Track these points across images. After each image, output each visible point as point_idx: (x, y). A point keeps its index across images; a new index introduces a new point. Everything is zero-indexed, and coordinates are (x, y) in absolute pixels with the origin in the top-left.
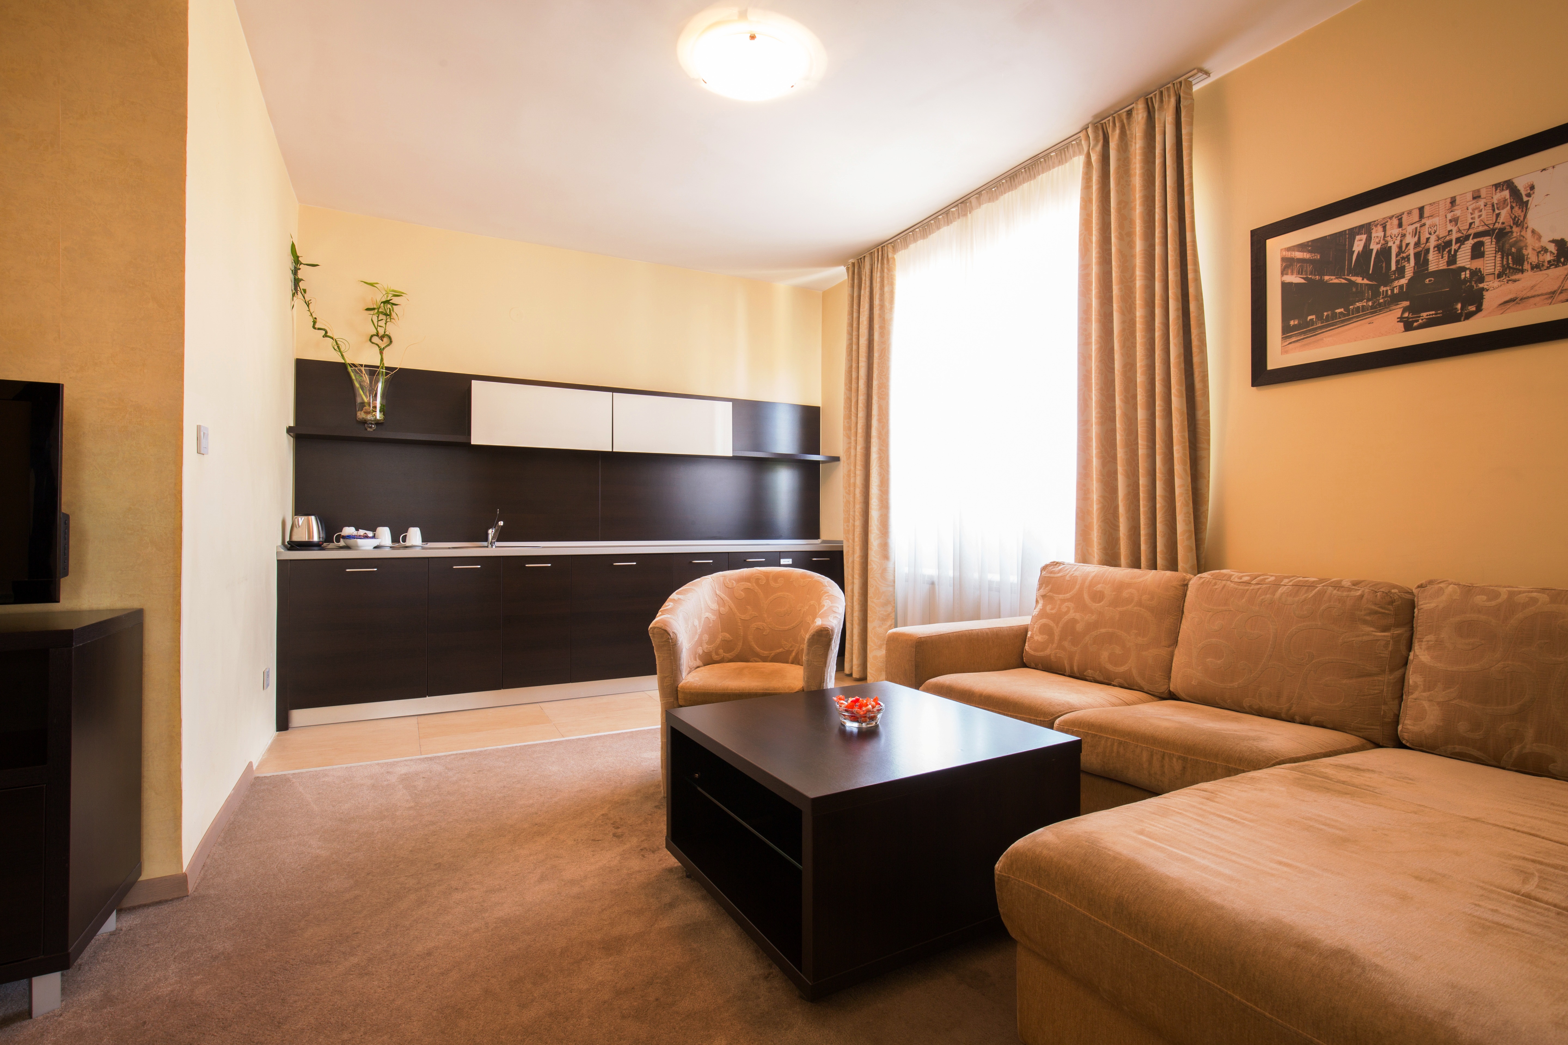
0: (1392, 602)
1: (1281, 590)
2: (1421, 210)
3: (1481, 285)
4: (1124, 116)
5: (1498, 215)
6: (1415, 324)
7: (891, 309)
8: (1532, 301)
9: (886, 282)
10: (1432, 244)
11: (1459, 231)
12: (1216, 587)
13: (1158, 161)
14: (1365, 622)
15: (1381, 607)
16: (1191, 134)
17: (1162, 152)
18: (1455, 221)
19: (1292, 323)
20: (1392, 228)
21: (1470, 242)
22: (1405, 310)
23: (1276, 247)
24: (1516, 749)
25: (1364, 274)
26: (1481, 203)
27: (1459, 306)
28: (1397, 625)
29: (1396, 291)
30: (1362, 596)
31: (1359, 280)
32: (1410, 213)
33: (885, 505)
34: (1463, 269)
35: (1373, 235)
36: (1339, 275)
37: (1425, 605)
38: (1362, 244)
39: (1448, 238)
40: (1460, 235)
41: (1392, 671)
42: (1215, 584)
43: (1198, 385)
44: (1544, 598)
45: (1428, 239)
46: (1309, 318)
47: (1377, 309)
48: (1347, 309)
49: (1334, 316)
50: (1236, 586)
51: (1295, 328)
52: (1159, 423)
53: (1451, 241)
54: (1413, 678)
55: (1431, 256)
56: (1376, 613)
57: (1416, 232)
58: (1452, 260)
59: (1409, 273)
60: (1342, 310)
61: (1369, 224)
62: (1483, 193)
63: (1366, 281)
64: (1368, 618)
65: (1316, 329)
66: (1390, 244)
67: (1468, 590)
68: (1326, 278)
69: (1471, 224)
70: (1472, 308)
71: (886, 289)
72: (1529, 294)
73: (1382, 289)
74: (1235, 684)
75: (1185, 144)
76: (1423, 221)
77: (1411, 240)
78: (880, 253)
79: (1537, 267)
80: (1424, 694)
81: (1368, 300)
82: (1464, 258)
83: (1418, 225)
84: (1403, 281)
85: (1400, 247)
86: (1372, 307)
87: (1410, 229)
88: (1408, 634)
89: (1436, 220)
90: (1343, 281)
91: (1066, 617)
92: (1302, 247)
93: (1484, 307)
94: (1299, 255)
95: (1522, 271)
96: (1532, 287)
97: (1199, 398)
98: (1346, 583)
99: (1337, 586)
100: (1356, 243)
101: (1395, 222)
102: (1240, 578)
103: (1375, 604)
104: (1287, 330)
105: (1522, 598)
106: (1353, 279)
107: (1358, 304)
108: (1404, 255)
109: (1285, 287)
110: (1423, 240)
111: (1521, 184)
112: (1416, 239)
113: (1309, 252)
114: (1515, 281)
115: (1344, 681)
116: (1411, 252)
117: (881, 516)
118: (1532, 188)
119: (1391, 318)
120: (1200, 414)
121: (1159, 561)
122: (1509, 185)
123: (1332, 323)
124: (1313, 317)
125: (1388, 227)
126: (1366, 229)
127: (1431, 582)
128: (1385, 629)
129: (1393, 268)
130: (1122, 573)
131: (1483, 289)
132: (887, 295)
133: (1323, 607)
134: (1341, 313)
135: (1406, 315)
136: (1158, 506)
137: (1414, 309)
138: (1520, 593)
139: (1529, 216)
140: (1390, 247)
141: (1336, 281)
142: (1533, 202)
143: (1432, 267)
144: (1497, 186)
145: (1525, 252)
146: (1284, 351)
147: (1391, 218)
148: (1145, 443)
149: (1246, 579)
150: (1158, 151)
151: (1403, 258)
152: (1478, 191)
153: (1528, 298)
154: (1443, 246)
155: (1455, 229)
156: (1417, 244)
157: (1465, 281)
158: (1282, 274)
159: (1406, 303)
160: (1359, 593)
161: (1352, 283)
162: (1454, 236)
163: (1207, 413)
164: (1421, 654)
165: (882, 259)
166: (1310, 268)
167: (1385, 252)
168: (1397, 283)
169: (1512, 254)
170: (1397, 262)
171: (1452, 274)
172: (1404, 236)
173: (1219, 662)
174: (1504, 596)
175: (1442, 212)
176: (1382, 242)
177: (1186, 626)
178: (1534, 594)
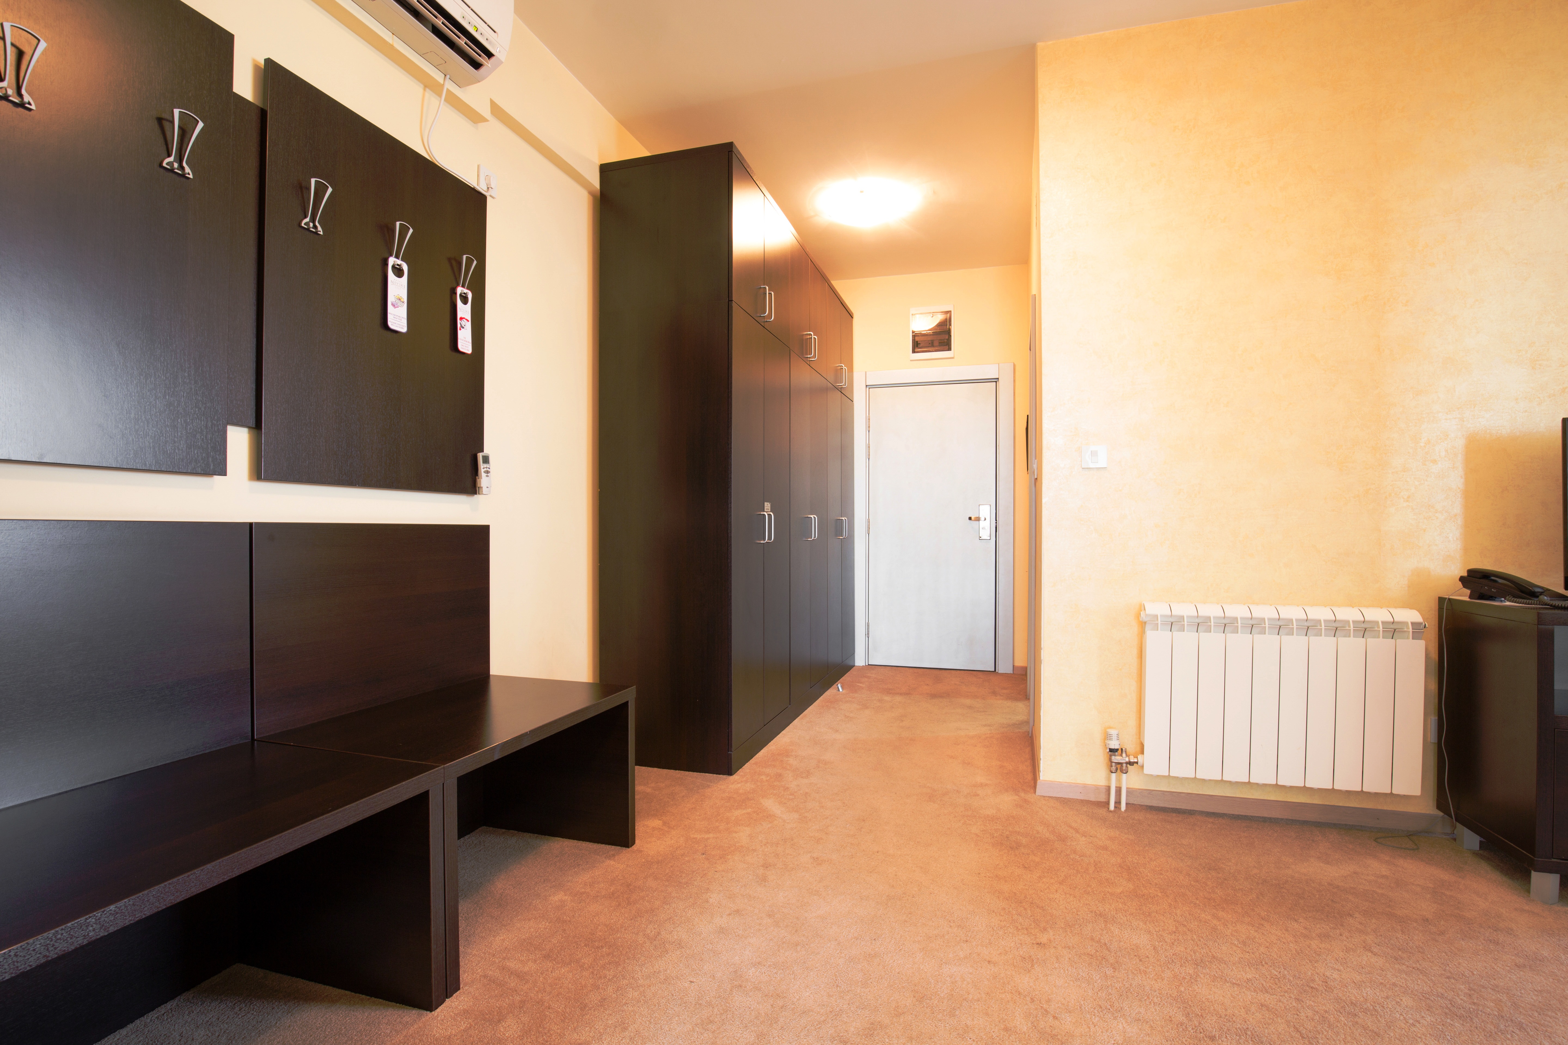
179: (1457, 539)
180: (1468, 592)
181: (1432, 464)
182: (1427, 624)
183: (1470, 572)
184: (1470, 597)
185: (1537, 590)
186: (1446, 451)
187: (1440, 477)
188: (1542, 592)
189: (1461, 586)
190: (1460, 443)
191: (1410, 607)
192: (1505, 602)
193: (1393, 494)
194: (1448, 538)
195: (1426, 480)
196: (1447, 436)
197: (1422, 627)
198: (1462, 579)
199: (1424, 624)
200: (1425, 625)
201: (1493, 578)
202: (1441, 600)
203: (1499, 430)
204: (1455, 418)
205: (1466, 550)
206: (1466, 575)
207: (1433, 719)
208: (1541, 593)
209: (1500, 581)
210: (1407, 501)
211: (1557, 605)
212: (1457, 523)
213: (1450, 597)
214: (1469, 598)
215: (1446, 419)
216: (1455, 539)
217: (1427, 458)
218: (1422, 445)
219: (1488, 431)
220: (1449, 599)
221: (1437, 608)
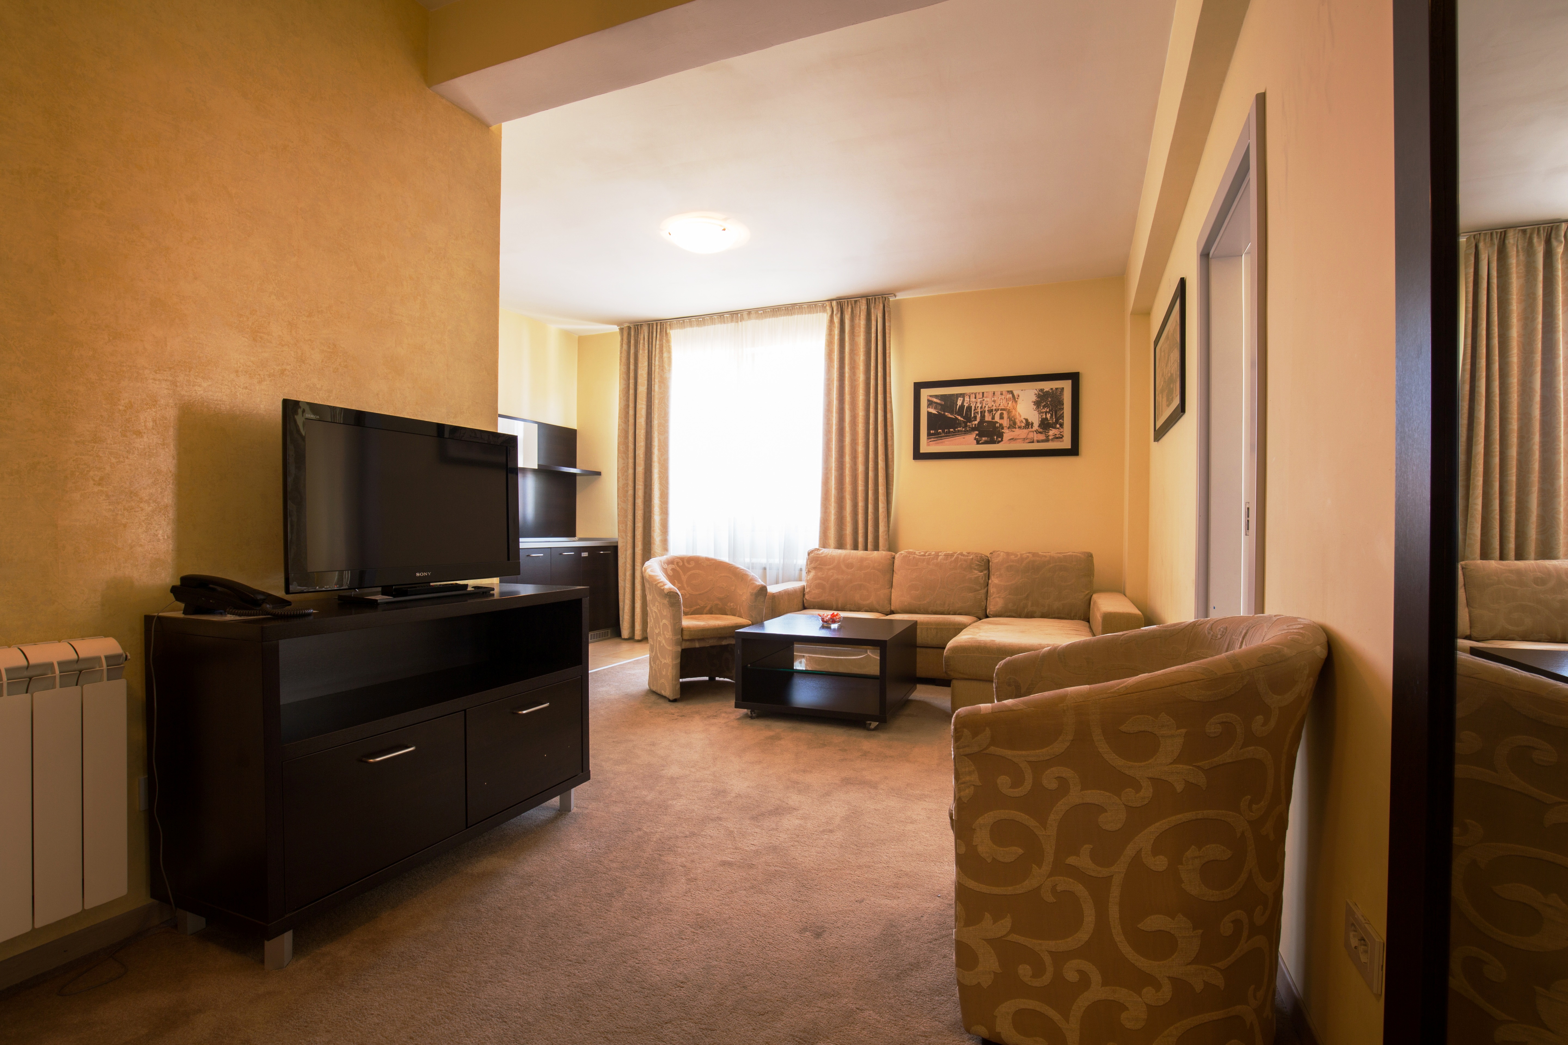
0: (983, 560)
1: (940, 558)
2: (983, 393)
3: (1003, 431)
4: (853, 302)
5: (1008, 403)
6: (980, 442)
7: (670, 370)
8: (1018, 440)
9: (664, 349)
10: (987, 409)
11: (996, 406)
12: (910, 558)
13: (873, 335)
14: (975, 569)
15: (980, 563)
16: (890, 327)
17: (876, 331)
18: (994, 401)
19: (931, 432)
20: (972, 398)
21: (999, 412)
22: (977, 435)
23: (925, 393)
24: (1026, 610)
25: (961, 415)
26: (1003, 397)
27: (995, 437)
28: (985, 570)
29: (973, 426)
30: (972, 559)
31: (959, 418)
32: (979, 393)
33: (665, 512)
34: (997, 422)
35: (965, 399)
36: (952, 413)
37: (994, 561)
38: (961, 401)
39: (992, 408)
40: (996, 408)
41: (984, 588)
42: (910, 556)
43: (890, 456)
44: (1030, 555)
45: (985, 406)
46: (939, 431)
47: (966, 432)
48: (954, 430)
49: (949, 432)
50: (919, 557)
51: (933, 434)
52: (871, 474)
53: (993, 409)
54: (992, 590)
55: (986, 414)
56: (978, 565)
57: (981, 403)
58: (993, 418)
59: (978, 420)
60: (953, 430)
61: (964, 394)
62: (1004, 393)
63: (962, 419)
64: (976, 567)
65: (942, 437)
66: (972, 405)
67: (1008, 554)
68: (946, 414)
69: (1000, 404)
70: (1000, 439)
71: (665, 355)
72: (1017, 438)
73: (968, 424)
74: (925, 602)
75: (887, 331)
76: (984, 398)
77: (979, 405)
78: (659, 327)
79: (1020, 427)
80: (997, 595)
81: (963, 428)
82: (997, 419)
83: (982, 399)
84: (976, 422)
85: (975, 407)
86: (964, 431)
87: (979, 400)
88: (988, 573)
89: (988, 399)
90: (953, 417)
91: (832, 578)
92: (936, 396)
93: (1003, 439)
94: (935, 400)
95: (1015, 428)
96: (1019, 435)
97: (890, 463)
98: (965, 553)
99: (962, 554)
100: (959, 401)
101: (974, 396)
102: (920, 553)
103: (978, 561)
104: (929, 434)
105: (1024, 556)
106: (957, 417)
107: (959, 429)
108: (977, 411)
109: (929, 414)
110: (983, 407)
111: (1015, 393)
112: (981, 405)
113: (939, 400)
114: (1013, 431)
115: (970, 594)
116: (979, 410)
117: (661, 519)
118: (1019, 396)
119: (972, 437)
120: (890, 470)
121: (870, 546)
122: (1011, 392)
123: (948, 435)
124: (941, 431)
125: (971, 397)
126: (963, 395)
127: (994, 552)
128: (981, 571)
129: (973, 416)
130: (860, 553)
131: (1003, 432)
132: (666, 360)
133: (959, 564)
134: (952, 431)
135: (977, 437)
136: (869, 518)
137: (980, 435)
138: (1023, 554)
139: (1018, 406)
140: (971, 406)
141: (950, 416)
142: (1019, 401)
143: (987, 419)
144: (1008, 392)
145: (1016, 421)
146: (928, 445)
147: (972, 393)
148: (863, 484)
149: (922, 553)
150: (873, 330)
151: (976, 412)
152: (1002, 392)
153: (1017, 439)
154: (990, 411)
155: (994, 405)
156: (981, 408)
157: (997, 428)
158: (928, 407)
159: (977, 432)
160: (971, 557)
161: (957, 419)
162: (994, 408)
163: (893, 470)
164: (994, 580)
165: (661, 332)
166: (940, 407)
167: (969, 408)
168: (974, 423)
169: (1012, 420)
170: (974, 413)
171: (993, 423)
172: (977, 403)
173: (917, 592)
174: (1019, 556)
175: (990, 397)
176: (969, 403)
177: (896, 578)
178: (1028, 554)
179: (168, 537)
180: (182, 605)
181: (135, 436)
182: (128, 655)
183: (184, 579)
184: (185, 613)
185: (260, 597)
186: (154, 421)
187: (145, 454)
188: (264, 599)
189: (174, 599)
190: (171, 414)
191: (103, 633)
192: (225, 615)
193: (77, 474)
194: (157, 536)
195: (127, 458)
196: (156, 401)
197: (121, 659)
198: (174, 590)
199: (124, 656)
200: (126, 656)
201: (211, 586)
202: (148, 619)
203: (218, 405)
204: (166, 381)
205: (180, 550)
206: (180, 584)
207: (141, 778)
208: (263, 601)
209: (219, 589)
210: (99, 484)
211: (280, 613)
212: (168, 516)
213: (161, 614)
214: (183, 613)
215: (154, 379)
216: (166, 537)
217: (128, 427)
218: (121, 408)
219: (205, 404)
220: (159, 618)
221: (143, 630)
